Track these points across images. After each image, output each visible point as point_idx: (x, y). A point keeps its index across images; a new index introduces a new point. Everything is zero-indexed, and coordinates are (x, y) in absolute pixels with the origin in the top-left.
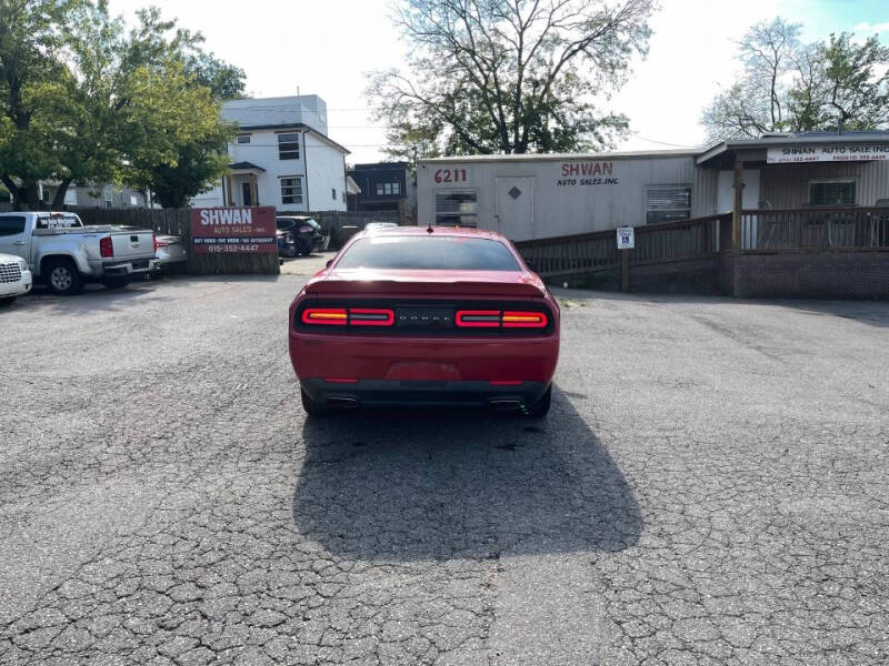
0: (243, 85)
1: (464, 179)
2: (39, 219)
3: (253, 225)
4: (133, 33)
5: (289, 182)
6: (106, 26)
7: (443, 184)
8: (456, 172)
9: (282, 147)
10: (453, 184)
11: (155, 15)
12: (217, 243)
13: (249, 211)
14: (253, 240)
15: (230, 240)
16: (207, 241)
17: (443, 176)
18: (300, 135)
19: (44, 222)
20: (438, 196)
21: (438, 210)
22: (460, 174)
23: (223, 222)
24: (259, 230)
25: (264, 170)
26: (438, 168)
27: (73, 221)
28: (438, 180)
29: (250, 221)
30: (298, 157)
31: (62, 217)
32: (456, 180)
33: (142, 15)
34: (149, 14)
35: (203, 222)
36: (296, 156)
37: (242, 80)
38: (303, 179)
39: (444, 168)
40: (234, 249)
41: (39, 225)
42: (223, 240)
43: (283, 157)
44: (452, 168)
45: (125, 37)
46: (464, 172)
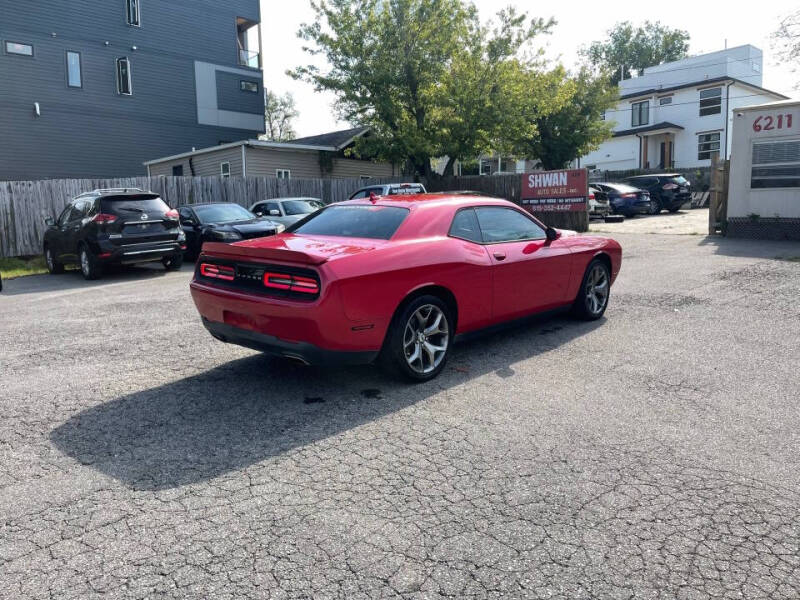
0: (687, 46)
1: (789, 125)
2: (391, 189)
3: (568, 187)
4: (496, 32)
5: (708, 137)
6: (478, 30)
7: (763, 133)
8: (780, 118)
9: (703, 103)
10: (776, 132)
11: (512, 12)
12: (539, 204)
13: (566, 174)
14: (567, 201)
15: (549, 201)
16: (531, 202)
17: (763, 123)
18: (724, 89)
19: (394, 191)
20: (755, 147)
21: (754, 162)
22: (785, 121)
23: (545, 185)
24: (572, 191)
25: (682, 128)
26: (757, 115)
27: (419, 190)
28: (757, 128)
29: (565, 184)
30: (719, 112)
31: (410, 187)
32: (780, 126)
33: (502, 15)
34: (507, 13)
35: (530, 186)
36: (717, 111)
37: (685, 42)
38: (722, 134)
39: (765, 114)
40: (550, 208)
41: (391, 193)
42: (544, 201)
43: (703, 113)
44: (775, 114)
45: (490, 37)
46: (790, 117)
